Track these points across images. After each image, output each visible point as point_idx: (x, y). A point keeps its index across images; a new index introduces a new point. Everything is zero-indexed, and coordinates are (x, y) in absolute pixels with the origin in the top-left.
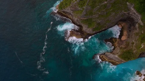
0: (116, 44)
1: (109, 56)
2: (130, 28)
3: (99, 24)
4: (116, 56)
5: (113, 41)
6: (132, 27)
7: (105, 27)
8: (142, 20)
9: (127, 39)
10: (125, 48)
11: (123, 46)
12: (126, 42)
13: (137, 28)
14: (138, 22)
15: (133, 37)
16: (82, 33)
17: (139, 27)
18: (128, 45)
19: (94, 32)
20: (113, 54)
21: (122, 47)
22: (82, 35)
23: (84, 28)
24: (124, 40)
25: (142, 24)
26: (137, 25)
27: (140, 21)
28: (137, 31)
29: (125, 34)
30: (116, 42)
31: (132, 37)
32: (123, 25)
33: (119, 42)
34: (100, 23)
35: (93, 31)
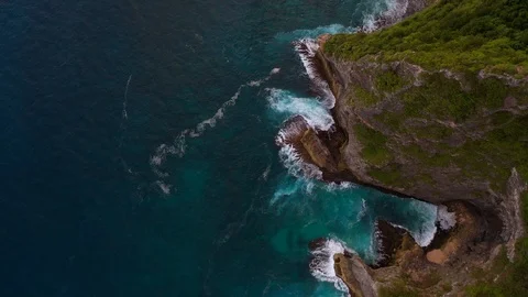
0: (402, 256)
1: (355, 271)
2: (475, 242)
3: (397, 167)
4: (375, 286)
5: (401, 243)
6: (483, 246)
7: (408, 187)
8: (519, 245)
9: (443, 264)
10: (417, 284)
11: (415, 276)
12: (432, 271)
13: (492, 257)
14: (506, 242)
15: (463, 272)
16: (334, 158)
17: (497, 258)
18: (430, 282)
19: (368, 179)
20: (372, 275)
21: (408, 276)
22: (328, 162)
23: (351, 149)
24: (432, 263)
25: (511, 256)
26: (496, 250)
27: (511, 245)
28: (486, 265)
29: (447, 249)
30: (408, 251)
31: (459, 270)
32: (463, 220)
33: (414, 256)
34: (401, 165)
35: (368, 174)
